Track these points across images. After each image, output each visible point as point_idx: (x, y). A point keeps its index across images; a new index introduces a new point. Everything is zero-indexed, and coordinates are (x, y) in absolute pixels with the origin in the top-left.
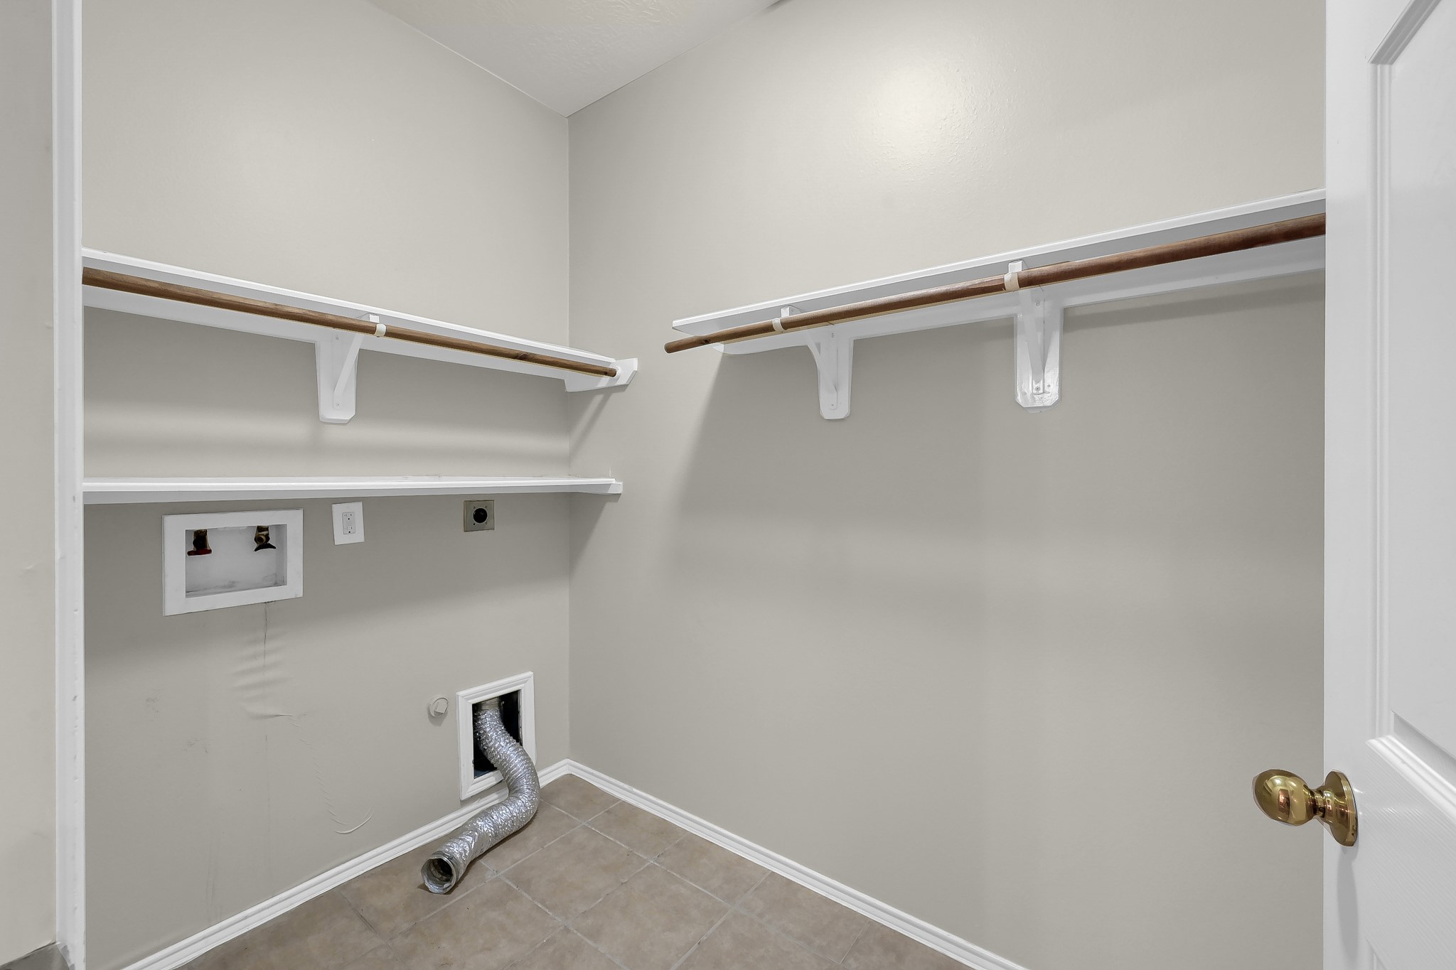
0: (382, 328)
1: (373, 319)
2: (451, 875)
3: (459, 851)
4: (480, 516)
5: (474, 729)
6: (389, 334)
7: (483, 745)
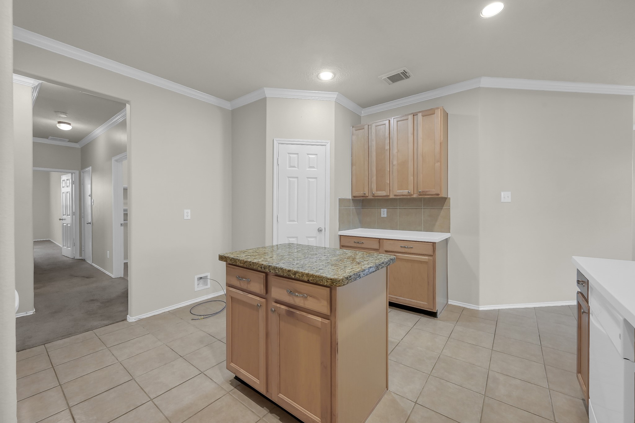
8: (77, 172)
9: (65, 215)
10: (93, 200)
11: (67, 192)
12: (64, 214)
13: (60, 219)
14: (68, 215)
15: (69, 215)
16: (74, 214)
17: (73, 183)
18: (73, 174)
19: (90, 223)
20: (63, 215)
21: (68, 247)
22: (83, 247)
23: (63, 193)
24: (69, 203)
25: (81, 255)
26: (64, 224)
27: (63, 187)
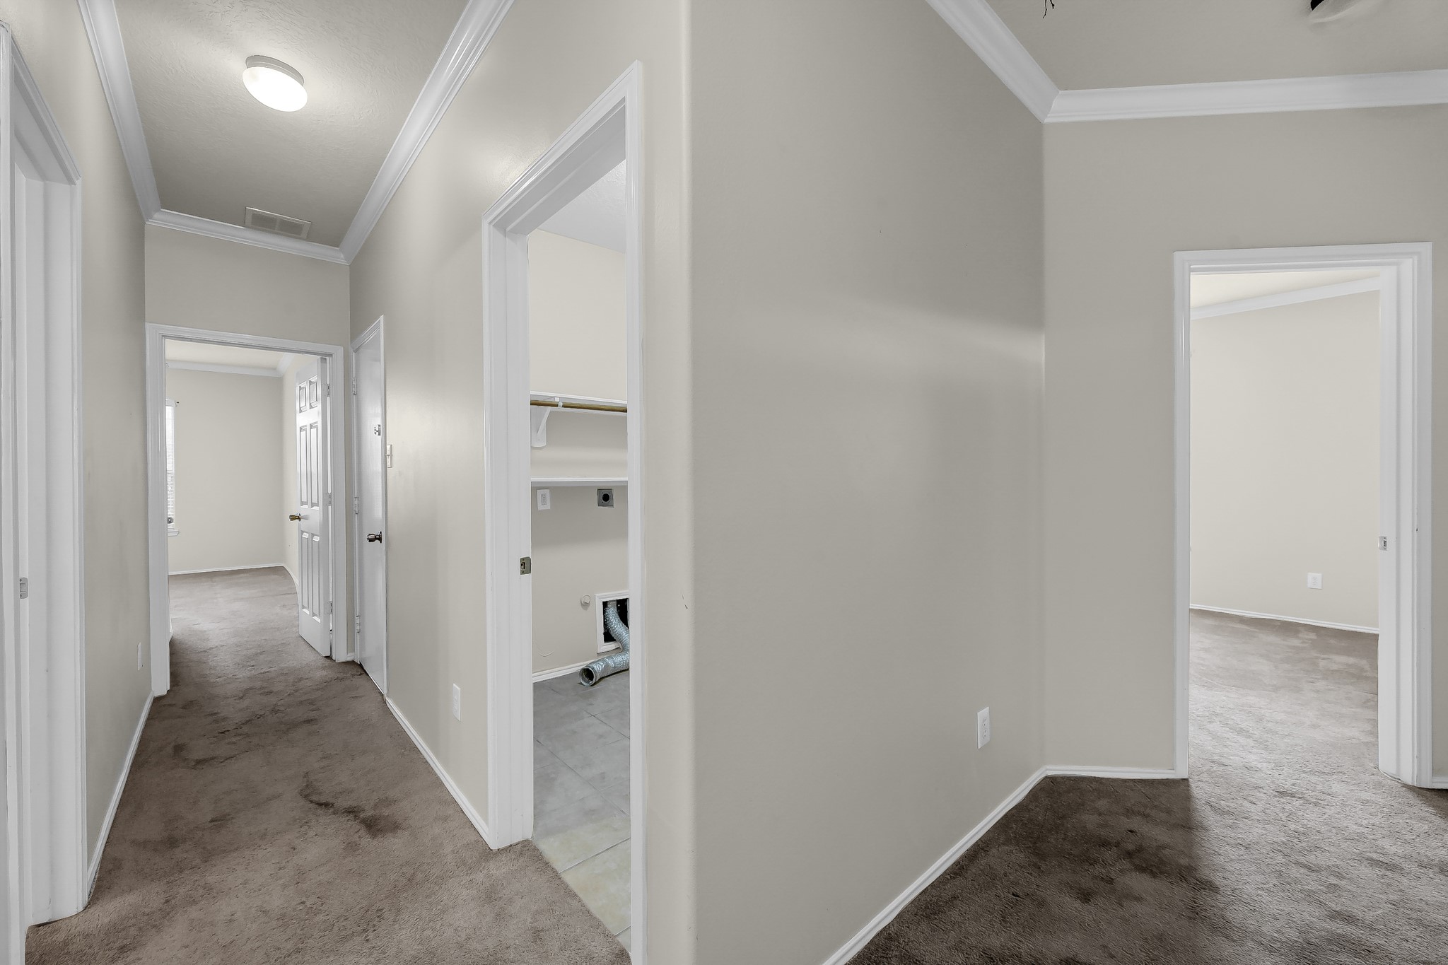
0: (560, 404)
1: (557, 400)
2: (593, 677)
3: (598, 668)
4: (606, 498)
5: (604, 616)
6: (564, 406)
7: (608, 627)
8: (339, 352)
9: (306, 503)
10: (388, 447)
11: (311, 425)
12: (304, 500)
13: (293, 518)
14: (313, 504)
15: (317, 505)
16: (329, 500)
17: (327, 390)
18: (328, 358)
19: (380, 539)
20: (302, 504)
21: (314, 615)
22: (358, 621)
23: (301, 428)
24: (316, 467)
25: (351, 647)
26: (303, 532)
27: (301, 411)
